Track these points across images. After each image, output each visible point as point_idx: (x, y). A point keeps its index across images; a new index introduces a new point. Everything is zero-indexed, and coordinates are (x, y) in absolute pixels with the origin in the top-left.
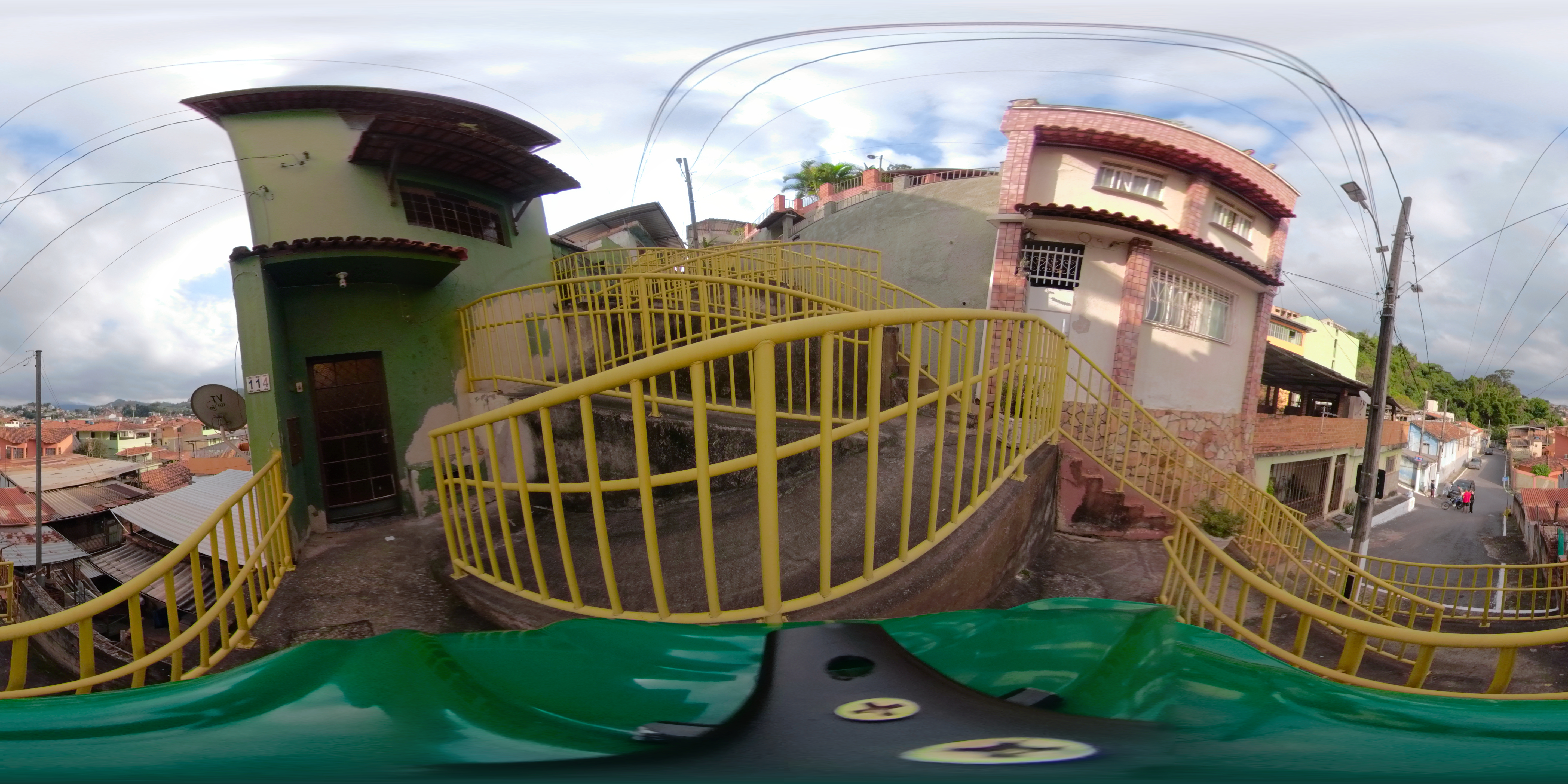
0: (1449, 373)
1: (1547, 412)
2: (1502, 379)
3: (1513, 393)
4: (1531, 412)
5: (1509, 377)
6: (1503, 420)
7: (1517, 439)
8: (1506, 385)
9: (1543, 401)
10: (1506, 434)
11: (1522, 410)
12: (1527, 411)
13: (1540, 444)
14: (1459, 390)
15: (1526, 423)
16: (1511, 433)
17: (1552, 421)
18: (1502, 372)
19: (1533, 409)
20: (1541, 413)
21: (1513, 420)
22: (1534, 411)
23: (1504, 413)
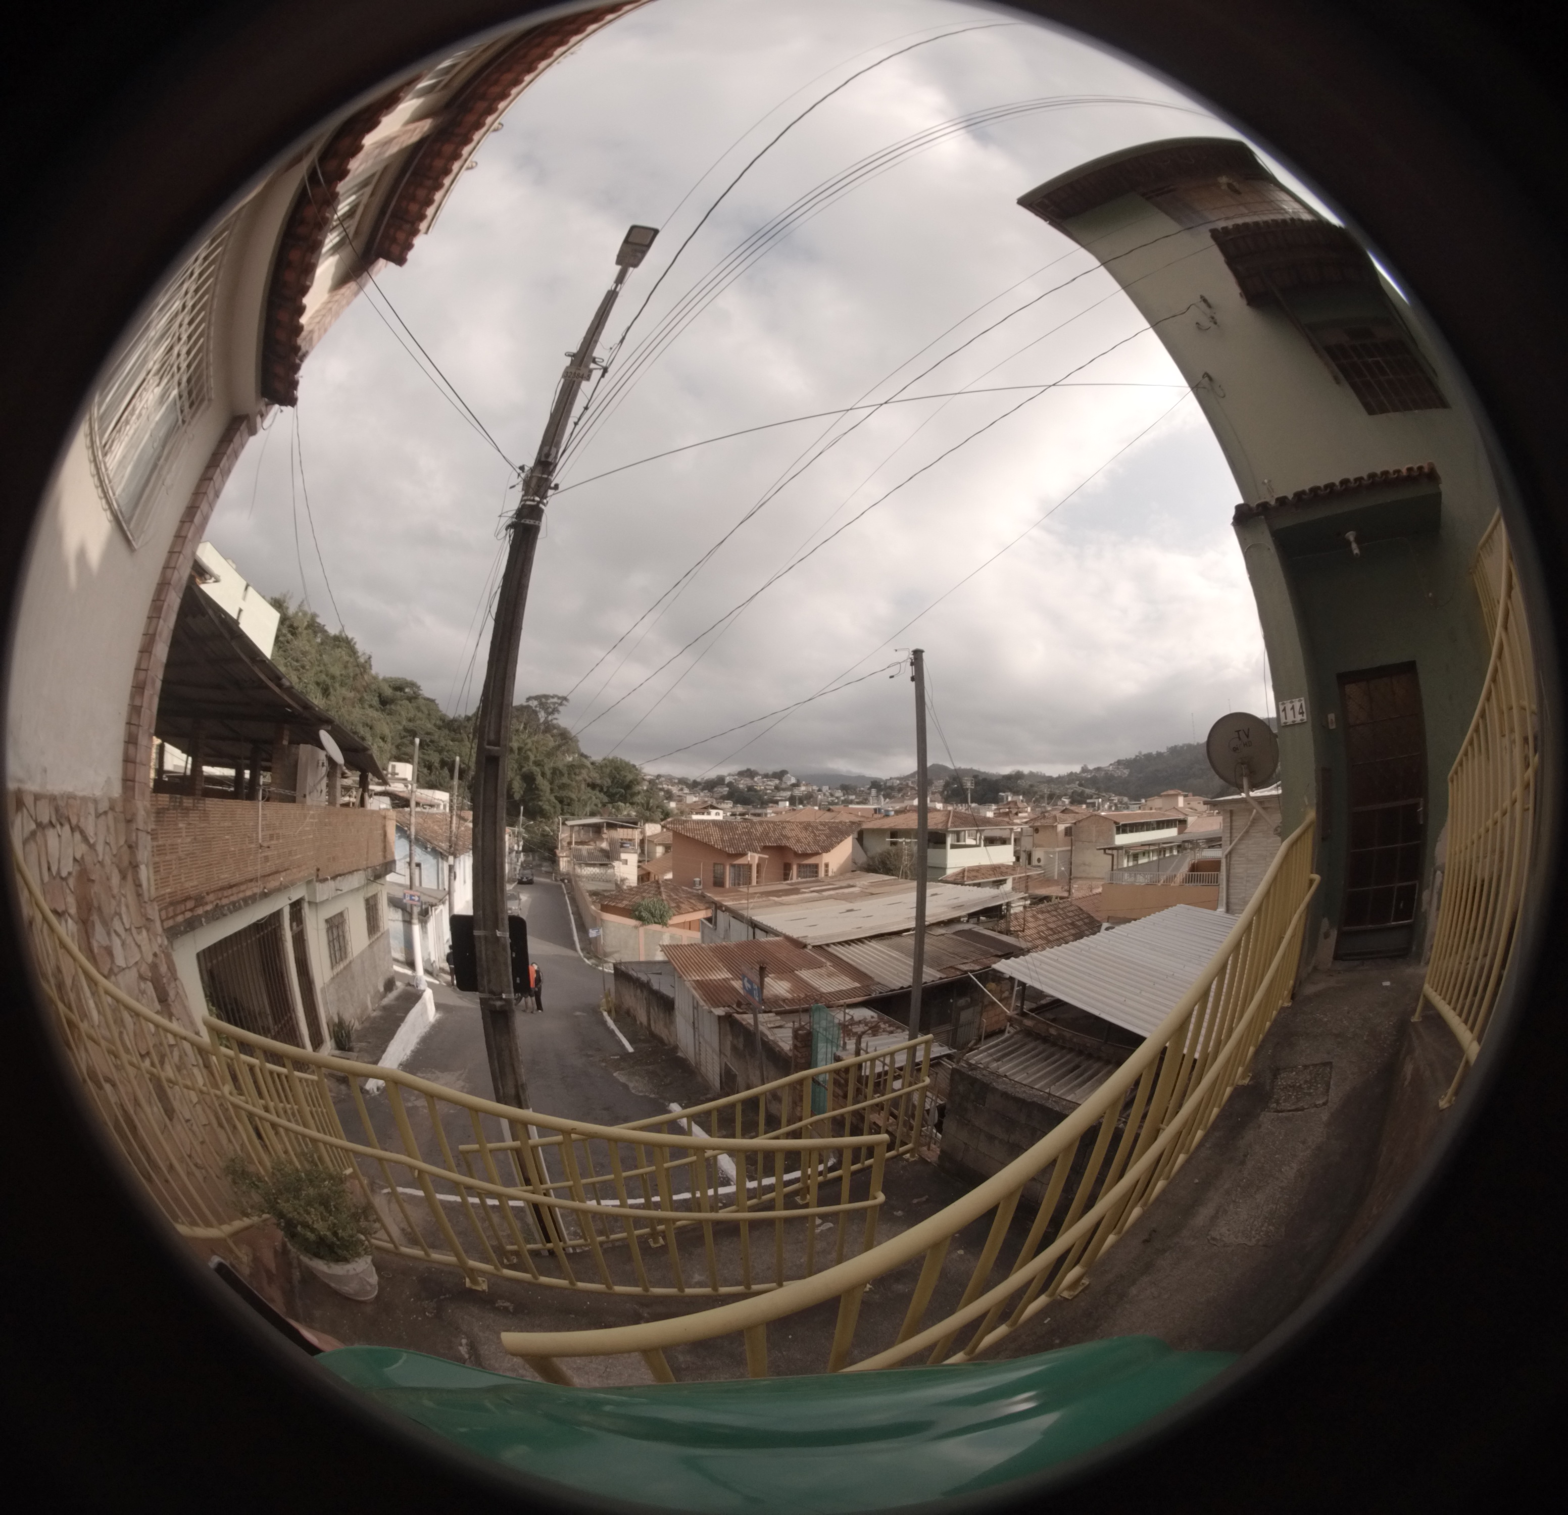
0: (433, 701)
1: (638, 788)
2: (542, 716)
3: (563, 748)
4: (601, 790)
5: (555, 710)
6: (546, 807)
7: (584, 849)
8: (548, 728)
9: (627, 764)
10: (555, 838)
11: (583, 786)
12: (593, 786)
13: (632, 858)
14: (453, 740)
15: (593, 814)
16: (564, 835)
17: (648, 808)
18: (542, 700)
19: (607, 782)
20: (623, 791)
21: (566, 807)
22: (608, 788)
23: (548, 791)
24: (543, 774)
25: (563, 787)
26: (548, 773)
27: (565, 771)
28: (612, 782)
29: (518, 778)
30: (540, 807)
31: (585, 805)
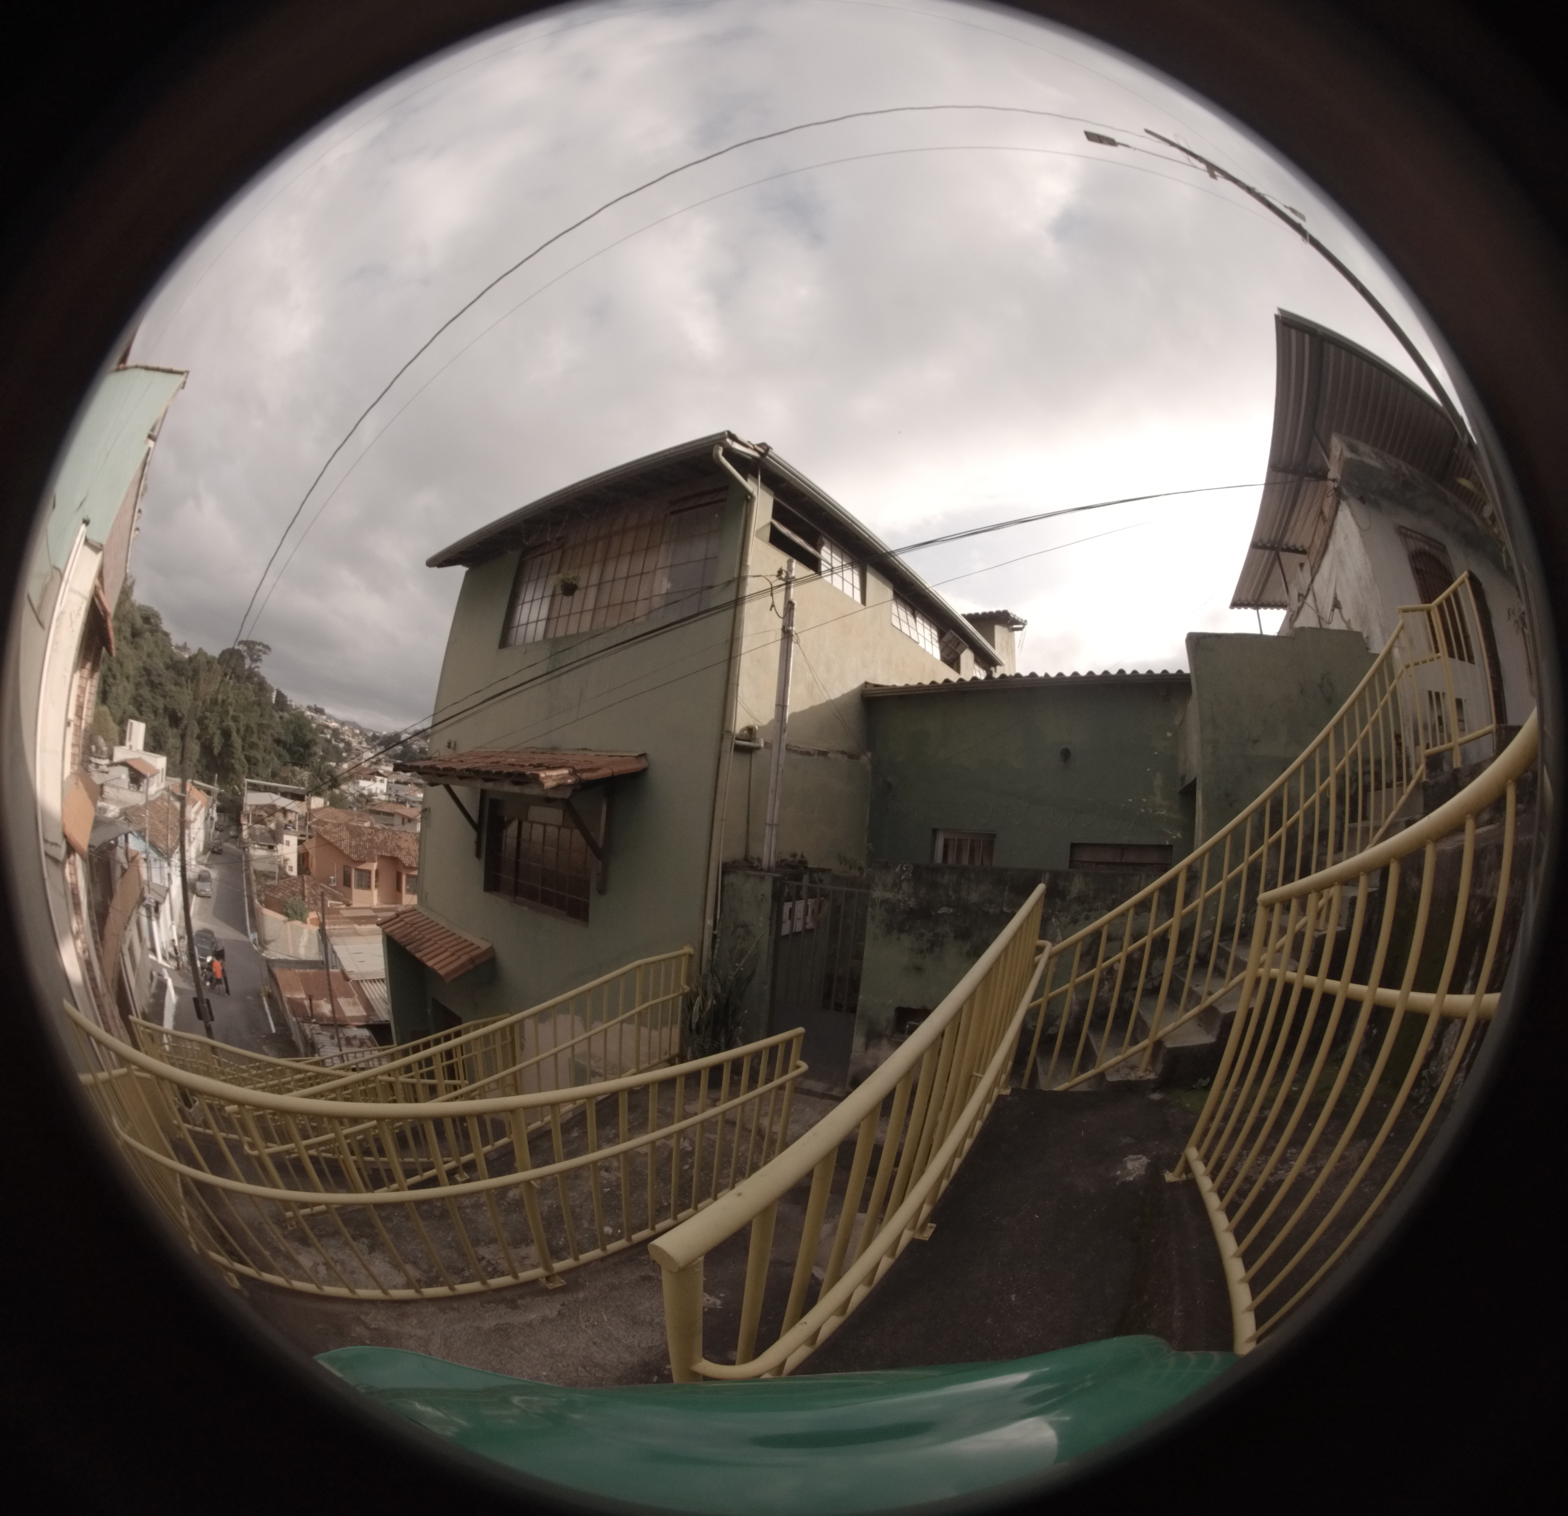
1: (314, 749)
2: (247, 663)
3: (260, 699)
4: (284, 747)
5: (259, 658)
8: (250, 676)
11: (270, 740)
12: (279, 742)
13: (293, 840)
15: (273, 776)
17: (320, 775)
18: (249, 646)
19: (290, 739)
20: (302, 750)
21: (253, 766)
22: (291, 745)
23: (240, 749)
24: (238, 731)
25: (253, 746)
26: (242, 729)
27: (255, 730)
28: (295, 739)
29: (218, 732)
30: (233, 765)
31: (268, 766)
